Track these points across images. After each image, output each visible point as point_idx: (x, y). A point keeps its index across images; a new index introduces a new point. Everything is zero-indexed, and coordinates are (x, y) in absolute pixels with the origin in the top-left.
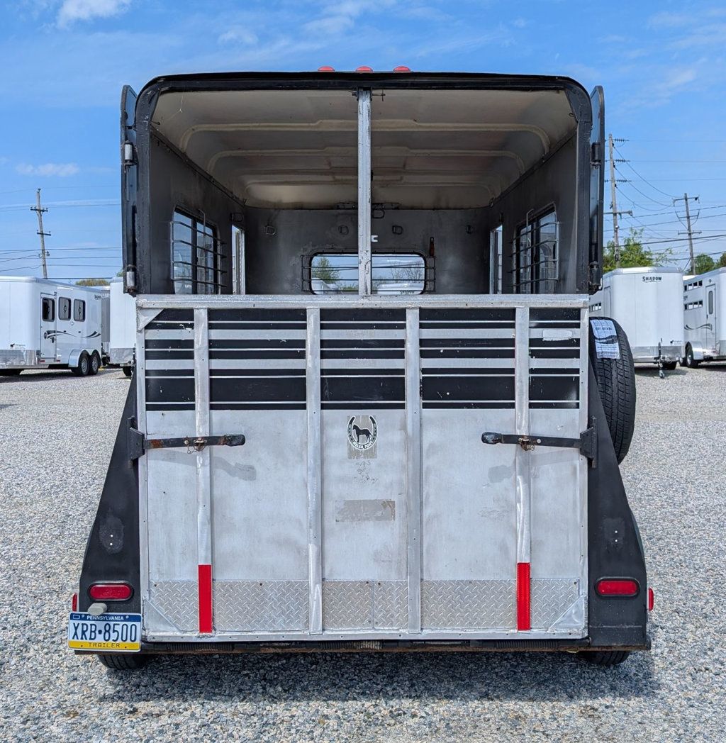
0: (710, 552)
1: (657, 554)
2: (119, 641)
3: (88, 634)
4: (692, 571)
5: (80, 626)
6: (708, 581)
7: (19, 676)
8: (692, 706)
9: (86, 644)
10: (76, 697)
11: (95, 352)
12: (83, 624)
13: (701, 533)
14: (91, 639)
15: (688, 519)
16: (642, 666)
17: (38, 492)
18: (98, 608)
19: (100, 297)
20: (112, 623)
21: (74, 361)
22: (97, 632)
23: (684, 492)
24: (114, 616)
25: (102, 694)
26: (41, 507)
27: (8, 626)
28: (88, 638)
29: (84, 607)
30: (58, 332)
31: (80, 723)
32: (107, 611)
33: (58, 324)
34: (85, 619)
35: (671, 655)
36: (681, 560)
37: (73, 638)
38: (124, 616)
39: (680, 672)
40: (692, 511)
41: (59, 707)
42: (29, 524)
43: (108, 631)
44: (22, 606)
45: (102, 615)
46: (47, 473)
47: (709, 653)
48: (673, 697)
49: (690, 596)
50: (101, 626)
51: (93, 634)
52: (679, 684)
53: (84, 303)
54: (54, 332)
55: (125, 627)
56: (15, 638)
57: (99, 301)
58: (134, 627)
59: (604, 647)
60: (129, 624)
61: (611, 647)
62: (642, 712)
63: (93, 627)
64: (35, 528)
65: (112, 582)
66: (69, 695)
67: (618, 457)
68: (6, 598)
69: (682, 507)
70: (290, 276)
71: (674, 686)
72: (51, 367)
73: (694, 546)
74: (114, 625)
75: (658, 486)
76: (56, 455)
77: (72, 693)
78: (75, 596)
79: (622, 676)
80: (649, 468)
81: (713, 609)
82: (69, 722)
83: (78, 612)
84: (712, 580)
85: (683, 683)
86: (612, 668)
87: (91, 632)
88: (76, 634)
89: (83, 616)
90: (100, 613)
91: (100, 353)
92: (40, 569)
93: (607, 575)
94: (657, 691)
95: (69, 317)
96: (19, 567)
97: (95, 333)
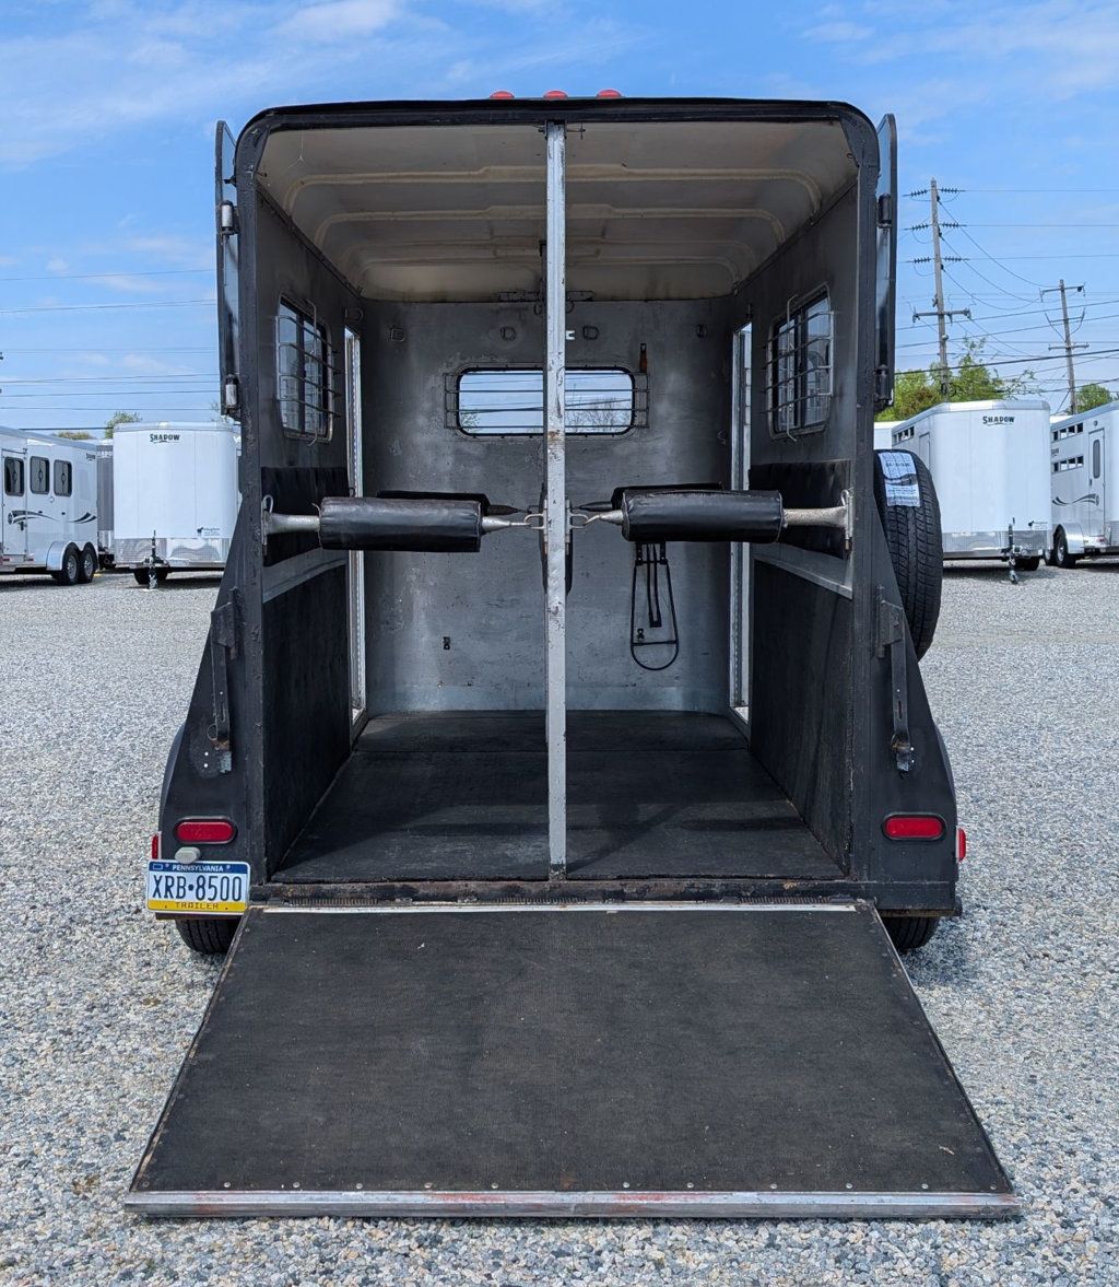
0: (1068, 818)
1: (986, 820)
2: (218, 900)
3: (174, 890)
4: (1037, 841)
5: (164, 880)
6: (1059, 852)
7: (67, 961)
8: (1021, 997)
9: (172, 905)
10: (154, 984)
11: (89, 545)
12: (167, 877)
13: (1056, 793)
14: (178, 897)
15: (1038, 776)
16: (952, 952)
17: (39, 743)
18: (188, 853)
19: (94, 457)
20: (207, 876)
21: (55, 561)
22: (187, 888)
23: (1035, 740)
24: (210, 865)
25: (189, 980)
26: (48, 761)
27: (38, 905)
28: (175, 895)
29: (169, 854)
30: (29, 513)
31: (166, 1012)
32: (200, 859)
33: (30, 500)
34: (170, 869)
35: (996, 939)
36: (1021, 828)
37: (154, 896)
38: (224, 866)
39: (1008, 960)
40: (1045, 766)
41: (132, 994)
42: (35, 784)
43: (203, 887)
44: (51, 883)
45: (192, 864)
46: (48, 718)
47: (1051, 937)
48: (995, 987)
49: (1031, 871)
50: (192, 878)
51: (181, 891)
52: (1004, 972)
53: (70, 466)
54: (24, 513)
55: (225, 881)
56: (52, 919)
57: (93, 463)
58: (237, 881)
59: (894, 910)
60: (231, 876)
61: (905, 911)
62: (949, 1003)
63: (182, 881)
64: (46, 789)
65: (206, 818)
66: (143, 981)
67: (917, 648)
68: (26, 872)
69: (1030, 760)
70: (426, 405)
71: (997, 975)
72: (20, 571)
73: (1043, 810)
74: (211, 877)
75: (994, 733)
76: (55, 695)
77: (146, 979)
78: (155, 839)
79: (923, 963)
80: (982, 709)
81: (1063, 887)
82: (151, 1010)
83: (160, 860)
84: (1065, 852)
85: (1010, 971)
86: (909, 954)
87: (179, 887)
88: (157, 890)
89: (167, 865)
90: (190, 861)
91: (96, 548)
92: (65, 839)
93: (898, 811)
94: (973, 981)
95: (47, 490)
96: (35, 837)
97: (88, 515)
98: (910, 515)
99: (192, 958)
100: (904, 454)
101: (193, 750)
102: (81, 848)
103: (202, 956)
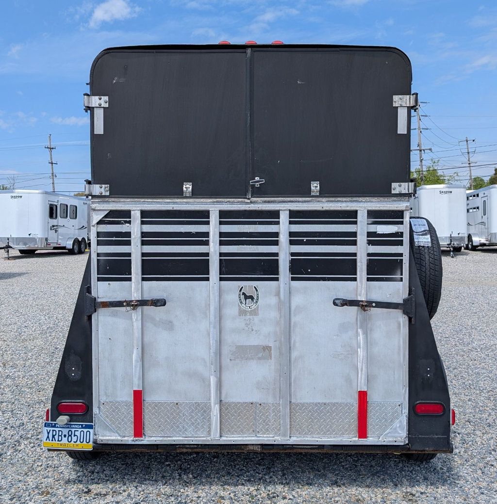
0: (490, 378)
1: (453, 379)
2: (78, 442)
3: (56, 437)
4: (478, 392)
5: (51, 432)
6: (489, 399)
7: (12, 464)
8: (483, 493)
9: (55, 444)
10: (50, 480)
11: (83, 239)
12: (53, 431)
13: (483, 364)
15: (474, 354)
16: (445, 462)
17: (38, 332)
18: (63, 419)
19: (86, 204)
20: (73, 430)
21: (69, 244)
22: (63, 436)
23: (470, 335)
24: (75, 425)
25: (68, 478)
26: (39, 342)
27: (8, 427)
28: (57, 440)
29: (54, 419)
30: (59, 226)
31: (50, 500)
32: (70, 422)
33: (60, 221)
34: (54, 426)
35: (466, 454)
36: (470, 384)
37: (46, 440)
38: (82, 425)
39: (473, 467)
40: (476, 349)
41: (37, 487)
42: (30, 354)
43: (71, 436)
44: (19, 412)
45: (66, 424)
46: (46, 319)
47: (493, 453)
48: (469, 487)
49: (477, 410)
50: (65, 431)
51: (60, 437)
52: (472, 476)
53: (76, 207)
54: (57, 226)
55: (82, 433)
56: (12, 436)
57: (86, 206)
58: (88, 433)
59: (418, 450)
60: (85, 430)
61: (424, 451)
62: (446, 497)
63: (60, 432)
64: (34, 357)
65: (73, 401)
66: (45, 478)
67: (430, 315)
68: (9, 407)
69: (469, 346)
71: (469, 478)
72: (55, 248)
73: (478, 373)
74: (75, 431)
75: (452, 331)
76: (52, 307)
77: (46, 477)
78: (48, 410)
79: (432, 470)
80: (446, 318)
81: (494, 420)
82: (43, 499)
83: (50, 422)
84: (492, 399)
85: (475, 475)
86: (424, 463)
87: (59, 436)
88: (48, 437)
91: (86, 240)
92: (34, 385)
93: (422, 400)
94: (457, 482)
95: (67, 217)
96: (21, 384)
97: (83, 227)
98: (426, 251)
99: (73, 463)
100: (422, 220)
101: (67, 367)
102: (40, 391)
103: (78, 461)
